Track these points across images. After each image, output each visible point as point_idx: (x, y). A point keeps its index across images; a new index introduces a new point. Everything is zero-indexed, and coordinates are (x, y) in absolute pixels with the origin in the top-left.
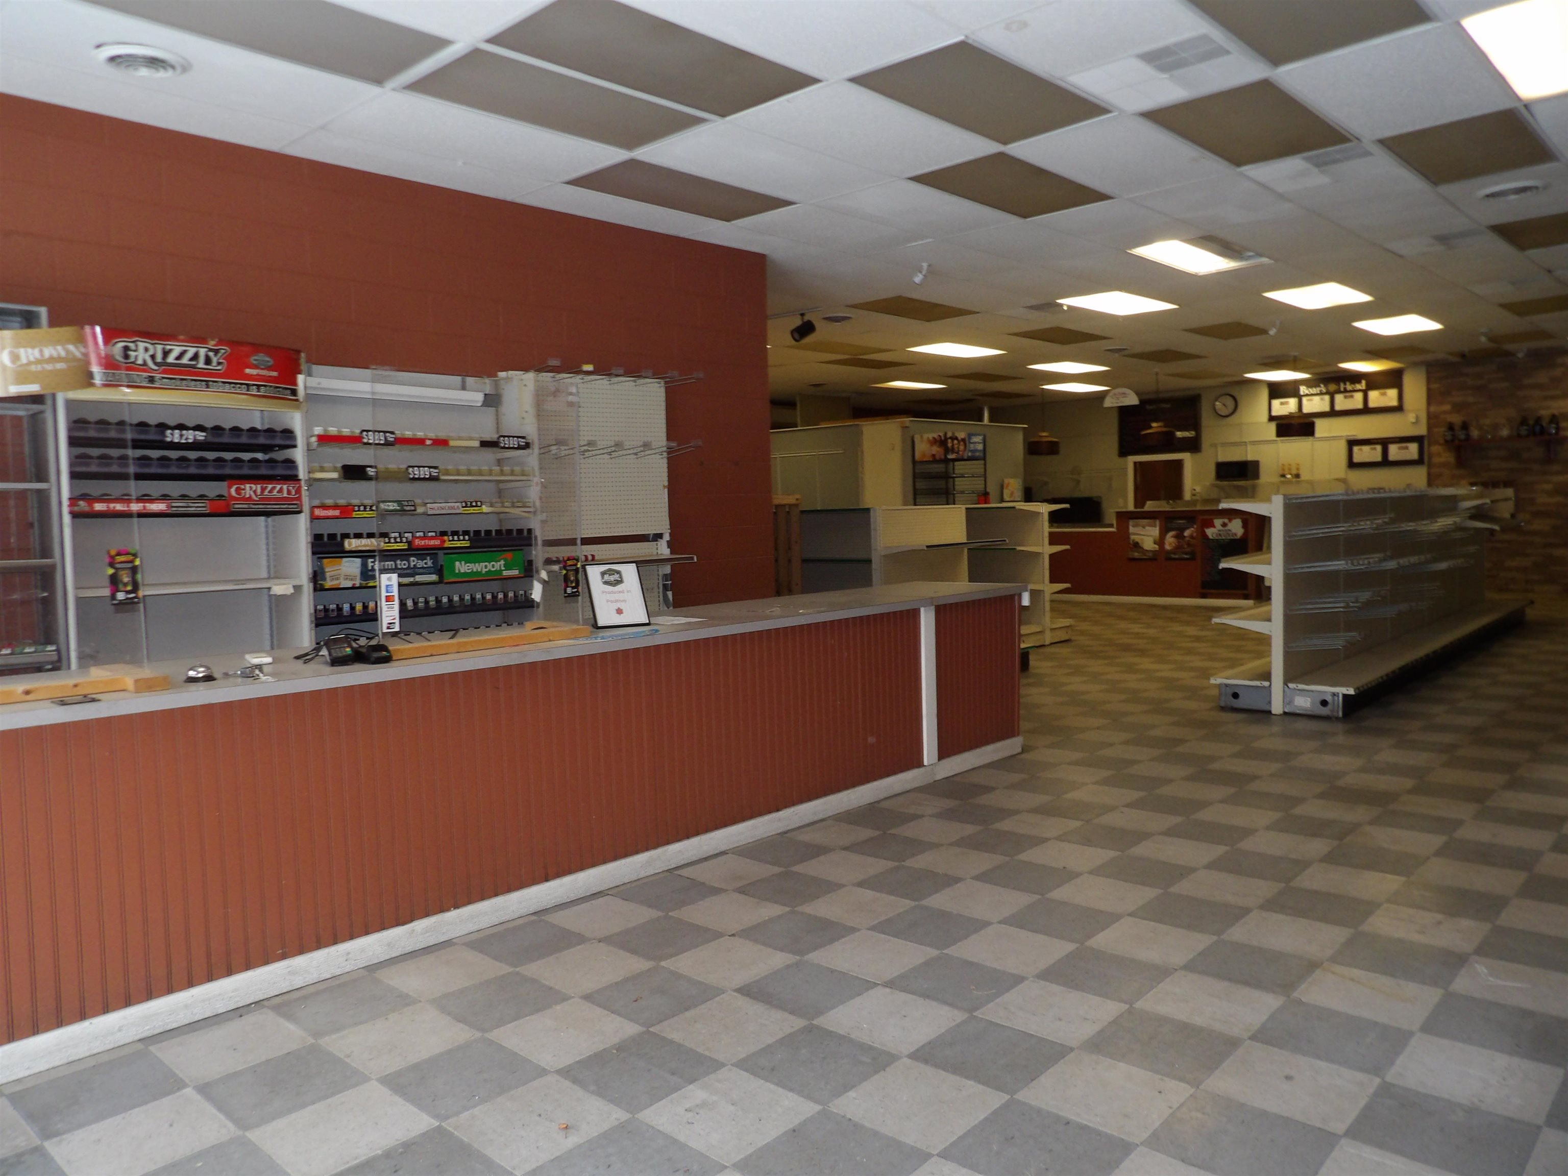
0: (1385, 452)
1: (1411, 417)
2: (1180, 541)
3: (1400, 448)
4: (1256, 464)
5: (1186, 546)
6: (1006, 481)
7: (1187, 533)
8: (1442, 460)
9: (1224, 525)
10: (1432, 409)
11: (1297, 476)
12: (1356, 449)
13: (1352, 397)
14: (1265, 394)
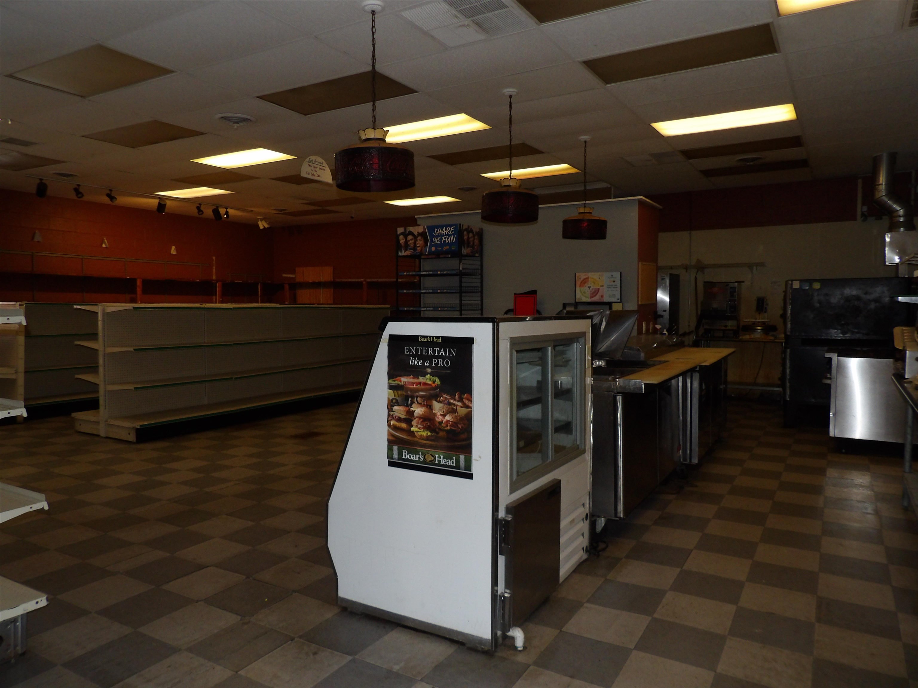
6: (582, 276)
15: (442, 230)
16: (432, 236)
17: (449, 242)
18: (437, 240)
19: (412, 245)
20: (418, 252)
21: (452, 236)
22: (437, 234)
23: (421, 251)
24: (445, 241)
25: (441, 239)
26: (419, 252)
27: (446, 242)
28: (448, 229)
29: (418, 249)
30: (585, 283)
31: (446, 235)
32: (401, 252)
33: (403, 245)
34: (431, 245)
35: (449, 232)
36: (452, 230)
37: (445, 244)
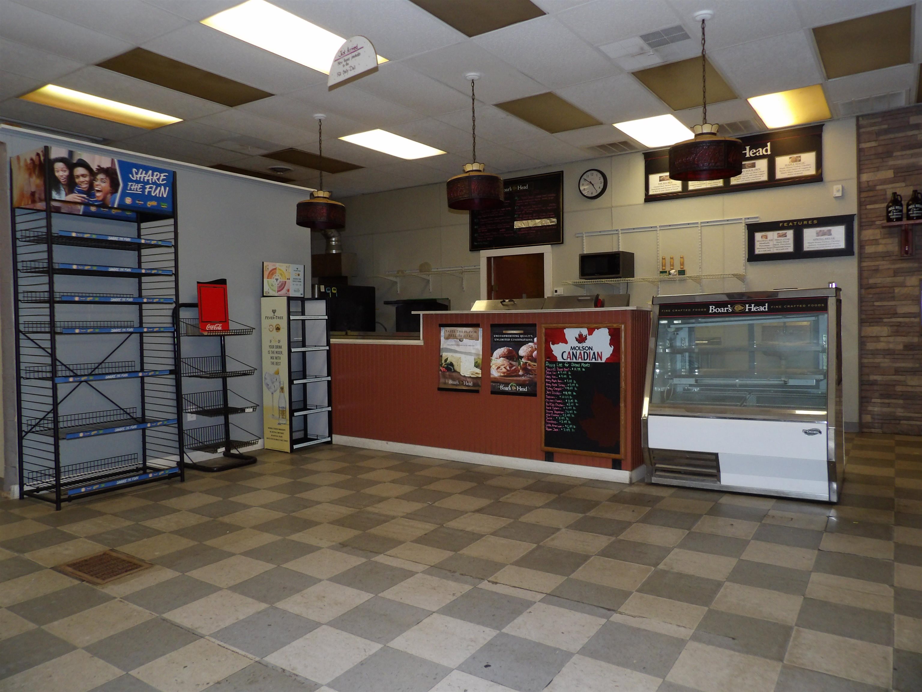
0: (798, 240)
1: (836, 190)
2: (514, 363)
3: (818, 234)
4: (629, 258)
5: (521, 373)
6: (269, 266)
7: (523, 351)
8: (880, 249)
9: (581, 339)
10: (865, 177)
11: (682, 272)
12: (758, 236)
13: (753, 166)
14: (640, 166)
15: (146, 174)
16: (127, 180)
17: (158, 196)
18: (136, 188)
19: (85, 186)
20: (96, 201)
21: (163, 187)
22: (137, 177)
23: (104, 200)
24: (149, 192)
25: (144, 188)
26: (100, 201)
27: (153, 195)
28: (157, 175)
29: (98, 194)
30: (273, 274)
31: (153, 183)
32: (58, 192)
33: (62, 180)
34: (124, 195)
35: (158, 179)
36: (162, 178)
37: (150, 197)
